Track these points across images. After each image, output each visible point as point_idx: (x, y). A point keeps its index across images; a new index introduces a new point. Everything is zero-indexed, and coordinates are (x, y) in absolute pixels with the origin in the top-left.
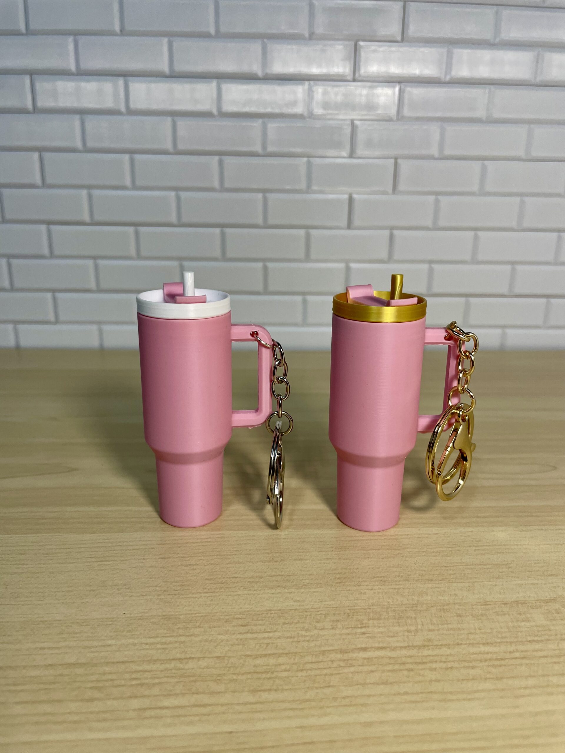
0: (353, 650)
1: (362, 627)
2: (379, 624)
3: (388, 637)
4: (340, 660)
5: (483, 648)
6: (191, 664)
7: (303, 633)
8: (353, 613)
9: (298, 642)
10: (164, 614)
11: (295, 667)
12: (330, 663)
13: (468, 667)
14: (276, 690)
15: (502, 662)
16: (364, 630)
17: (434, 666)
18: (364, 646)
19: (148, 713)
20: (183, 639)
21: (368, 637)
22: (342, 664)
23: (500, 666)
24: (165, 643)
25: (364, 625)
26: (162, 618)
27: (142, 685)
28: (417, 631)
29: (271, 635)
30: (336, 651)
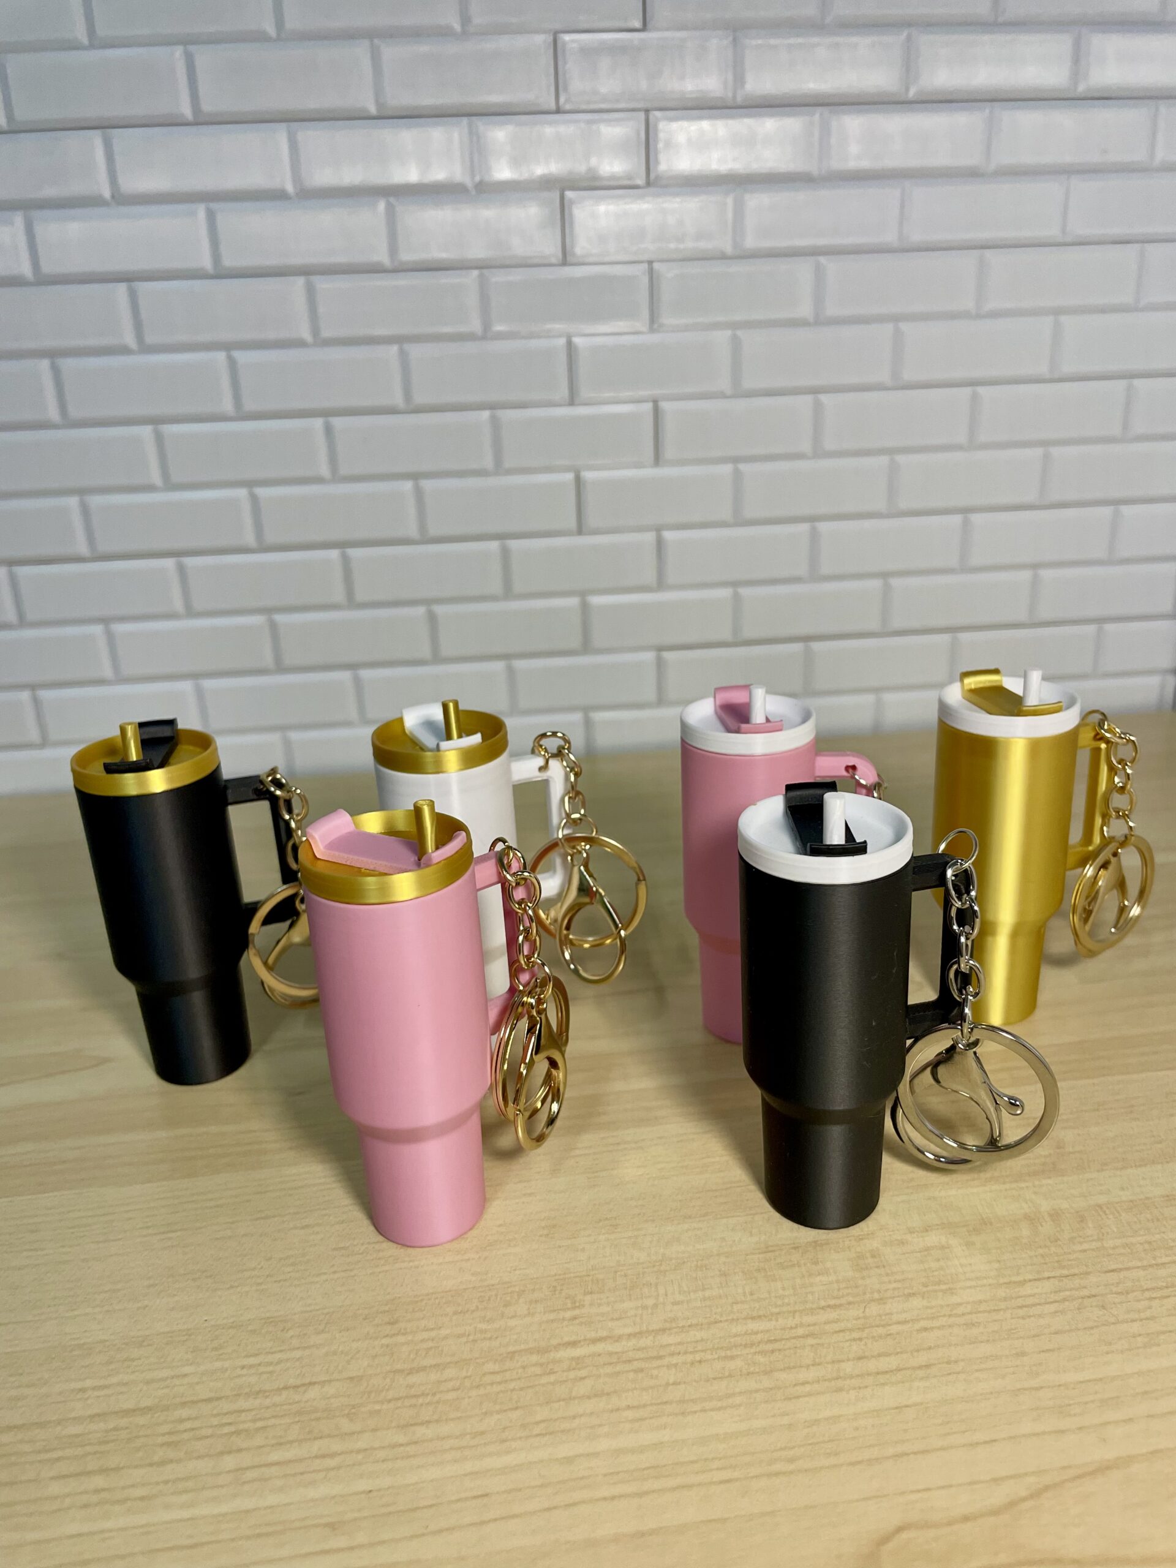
0: (557, 1347)
1: (574, 1308)
2: (600, 1299)
3: (612, 1319)
4: (535, 1365)
5: (752, 1326)
6: (313, 1393)
7: (483, 1326)
8: (563, 1285)
9: (475, 1341)
10: (268, 1315)
11: (467, 1383)
12: (520, 1371)
13: (726, 1358)
14: (437, 1421)
15: (777, 1346)
16: (577, 1312)
17: (674, 1360)
18: (573, 1338)
19: (250, 1475)
20: (298, 1354)
21: (581, 1324)
22: (538, 1370)
23: (773, 1351)
24: (271, 1364)
25: (577, 1304)
26: (265, 1323)
27: (238, 1433)
28: (655, 1306)
29: (433, 1334)
30: (530, 1351)
